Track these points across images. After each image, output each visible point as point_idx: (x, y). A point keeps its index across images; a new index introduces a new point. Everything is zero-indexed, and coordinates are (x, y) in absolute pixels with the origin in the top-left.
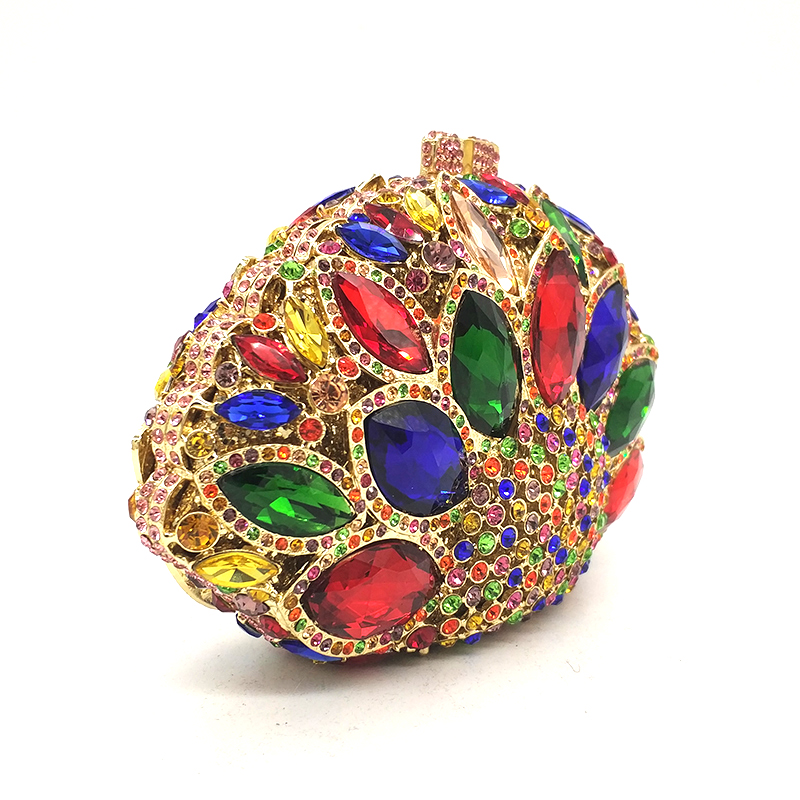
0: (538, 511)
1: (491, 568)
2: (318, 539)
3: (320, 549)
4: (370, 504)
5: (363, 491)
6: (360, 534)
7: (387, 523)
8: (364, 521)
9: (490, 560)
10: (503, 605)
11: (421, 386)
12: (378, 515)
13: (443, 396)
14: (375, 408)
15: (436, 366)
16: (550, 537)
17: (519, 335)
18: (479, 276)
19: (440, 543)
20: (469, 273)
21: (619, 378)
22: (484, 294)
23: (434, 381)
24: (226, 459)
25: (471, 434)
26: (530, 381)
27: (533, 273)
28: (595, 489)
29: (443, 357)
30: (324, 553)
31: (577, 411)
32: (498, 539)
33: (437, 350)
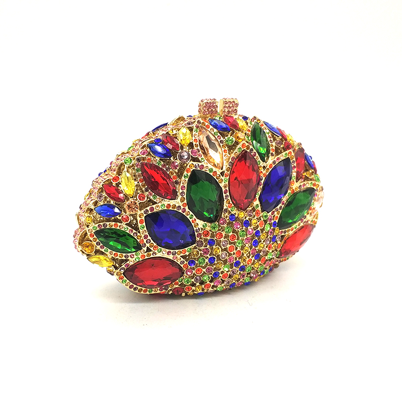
0: (227, 251)
1: (204, 270)
2: (129, 254)
3: (129, 258)
4: (148, 245)
5: (145, 240)
6: (146, 254)
7: (156, 251)
8: (145, 250)
9: (204, 268)
10: (212, 284)
11: (171, 205)
12: (152, 249)
13: (182, 207)
14: (149, 212)
15: (179, 197)
16: (234, 261)
17: (222, 185)
18: (200, 164)
19: (182, 259)
20: (195, 163)
21: (288, 197)
22: (203, 170)
23: (178, 203)
24: (97, 225)
25: (197, 221)
26: (228, 202)
27: (230, 160)
28: (264, 243)
29: (182, 194)
30: (131, 259)
31: (254, 213)
32: (207, 260)
33: (180, 192)
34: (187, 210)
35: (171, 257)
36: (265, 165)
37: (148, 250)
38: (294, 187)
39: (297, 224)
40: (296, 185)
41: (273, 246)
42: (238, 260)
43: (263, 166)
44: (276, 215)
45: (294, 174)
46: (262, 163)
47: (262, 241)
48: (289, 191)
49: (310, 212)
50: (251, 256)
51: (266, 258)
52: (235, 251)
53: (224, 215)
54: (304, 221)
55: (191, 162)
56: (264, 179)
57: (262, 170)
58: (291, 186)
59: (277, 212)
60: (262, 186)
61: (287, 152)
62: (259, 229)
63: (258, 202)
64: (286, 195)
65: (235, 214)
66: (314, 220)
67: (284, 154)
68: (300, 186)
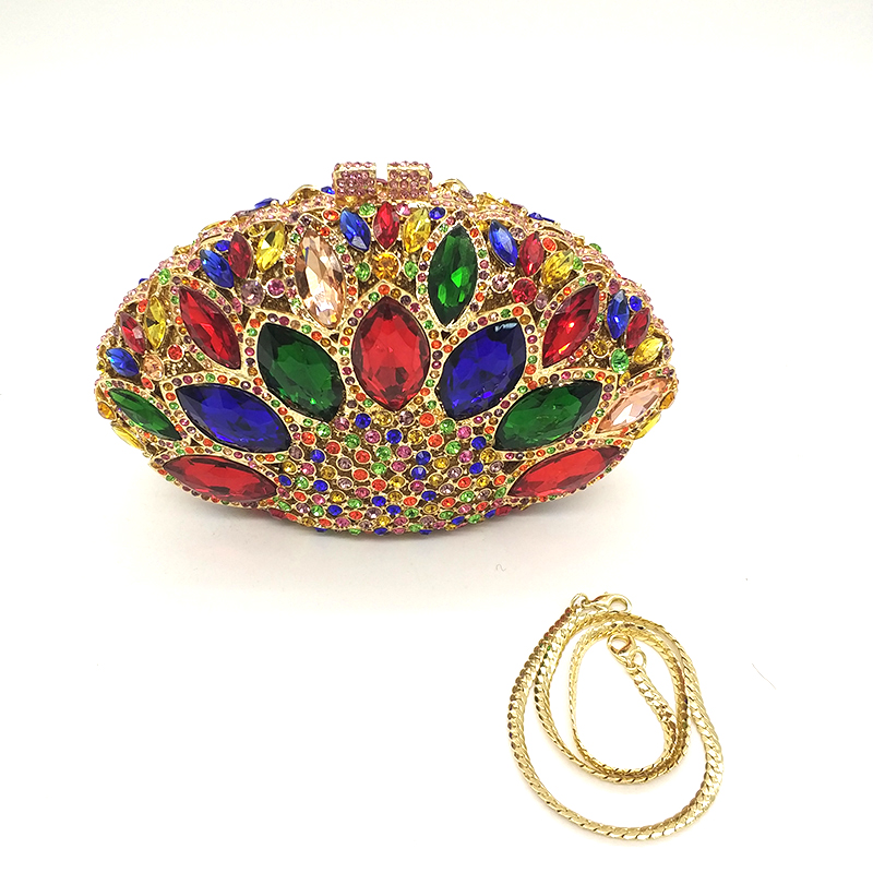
0: (351, 478)
1: (310, 497)
2: (165, 441)
3: (166, 447)
4: (191, 436)
5: (184, 428)
6: (194, 448)
8: (190, 443)
9: (308, 494)
10: (333, 521)
11: (228, 377)
12: (201, 443)
13: (253, 385)
14: (184, 384)
15: (245, 366)
16: (372, 496)
17: (337, 357)
18: (280, 315)
19: (268, 470)
20: (267, 312)
21: (520, 395)
22: (289, 326)
23: (243, 376)
24: (110, 380)
25: (290, 412)
26: (354, 389)
27: (352, 315)
28: (445, 476)
29: (250, 362)
30: (169, 449)
31: (417, 418)
32: (311, 483)
33: (244, 357)
34: (265, 390)
35: (243, 461)
36: (447, 330)
37: (193, 443)
38: (536, 377)
39: (555, 446)
40: (540, 374)
41: (474, 480)
42: (381, 494)
43: (440, 331)
44: (488, 425)
45: (534, 352)
46: (437, 326)
47: (439, 471)
48: (521, 383)
49: (595, 427)
50: (413, 493)
51: (457, 499)
52: (372, 480)
53: (348, 411)
54: (577, 441)
55: (258, 309)
56: (446, 356)
57: (440, 338)
58: (526, 375)
59: (490, 420)
60: (440, 370)
61: (511, 307)
62: (429, 449)
63: (432, 396)
64: (515, 391)
65: (374, 413)
66: (615, 439)
67: (499, 311)
68: (554, 378)
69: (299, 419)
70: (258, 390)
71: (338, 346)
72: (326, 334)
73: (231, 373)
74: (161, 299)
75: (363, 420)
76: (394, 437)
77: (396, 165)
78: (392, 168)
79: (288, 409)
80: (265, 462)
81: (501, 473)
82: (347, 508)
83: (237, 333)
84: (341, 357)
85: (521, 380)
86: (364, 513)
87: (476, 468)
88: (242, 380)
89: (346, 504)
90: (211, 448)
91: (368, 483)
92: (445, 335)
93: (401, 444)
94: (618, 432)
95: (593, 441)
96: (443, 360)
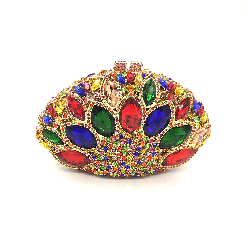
0: (116, 155)
2: (58, 145)
5: (65, 140)
6: (67, 147)
9: (101, 162)
10: (107, 172)
13: (88, 126)
14: (67, 125)
15: (86, 119)
16: (121, 162)
17: (114, 116)
18: (99, 103)
19: (89, 154)
20: (96, 102)
21: (168, 130)
22: (101, 106)
23: (85, 123)
24: (42, 127)
25: (98, 134)
26: (119, 127)
27: (121, 103)
28: (144, 155)
29: (88, 118)
30: (59, 148)
31: (137, 136)
32: (103, 158)
33: (87, 116)
34: (92, 127)
35: (82, 152)
36: (148, 108)
37: (67, 145)
38: (173, 124)
39: (177, 147)
40: (174, 123)
41: (153, 158)
42: (124, 161)
43: (146, 108)
44: (158, 139)
45: (173, 115)
46: (145, 106)
47: (143, 154)
48: (169, 125)
49: (189, 141)
50: (134, 161)
51: (147, 164)
52: (122, 157)
53: (116, 134)
54: (184, 146)
55: (93, 101)
56: (147, 116)
57: (146, 110)
58: (170, 123)
59: (159, 138)
60: (145, 121)
61: (167, 101)
62: (140, 146)
63: (142, 129)
64: (167, 128)
65: (124, 134)
66: (195, 146)
67: (164, 102)
68: (179, 124)
69: (101, 137)
70: (89, 127)
71: (115, 112)
72: (112, 108)
73: (82, 122)
74: (61, 101)
75: (121, 136)
76: (130, 142)
77: (132, 62)
78: (131, 62)
79: (98, 133)
80: (89, 152)
81: (160, 156)
82: (113, 167)
83: (85, 110)
84: (116, 116)
85: (169, 124)
86: (118, 168)
87: (154, 154)
88: (85, 124)
89: (113, 165)
90: (72, 147)
91: (120, 158)
92: (147, 109)
93: (132, 144)
94: (195, 144)
95: (188, 146)
96: (146, 118)
